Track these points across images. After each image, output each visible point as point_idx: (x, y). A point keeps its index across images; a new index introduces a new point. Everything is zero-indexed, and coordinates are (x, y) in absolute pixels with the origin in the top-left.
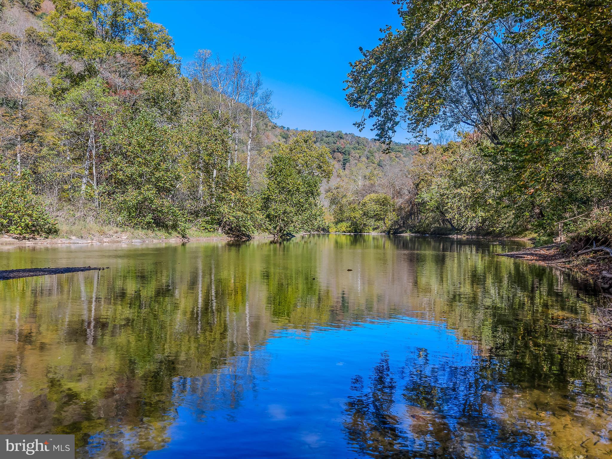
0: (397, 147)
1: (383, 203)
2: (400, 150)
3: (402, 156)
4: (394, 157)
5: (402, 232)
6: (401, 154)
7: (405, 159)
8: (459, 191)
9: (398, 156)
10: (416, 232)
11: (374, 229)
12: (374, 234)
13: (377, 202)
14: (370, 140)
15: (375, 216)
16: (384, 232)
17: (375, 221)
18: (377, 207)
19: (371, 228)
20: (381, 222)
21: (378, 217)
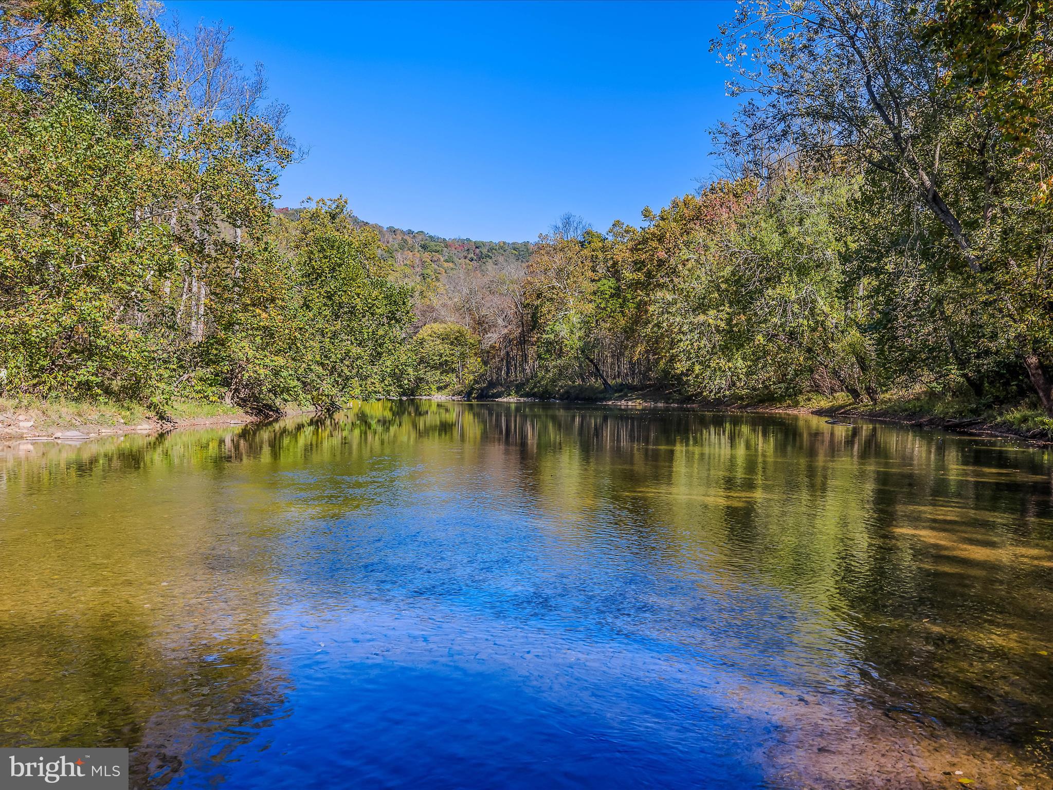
0: (433, 243)
1: (457, 340)
2: (438, 248)
3: (442, 259)
4: (428, 261)
5: (499, 395)
6: (440, 257)
7: (446, 265)
8: (701, 318)
9: (435, 259)
10: (527, 395)
11: (439, 389)
12: (439, 397)
13: (444, 338)
14: (385, 229)
15: (441, 364)
16: (459, 394)
17: (441, 373)
18: (445, 348)
19: (434, 387)
20: (452, 377)
21: (445, 367)
